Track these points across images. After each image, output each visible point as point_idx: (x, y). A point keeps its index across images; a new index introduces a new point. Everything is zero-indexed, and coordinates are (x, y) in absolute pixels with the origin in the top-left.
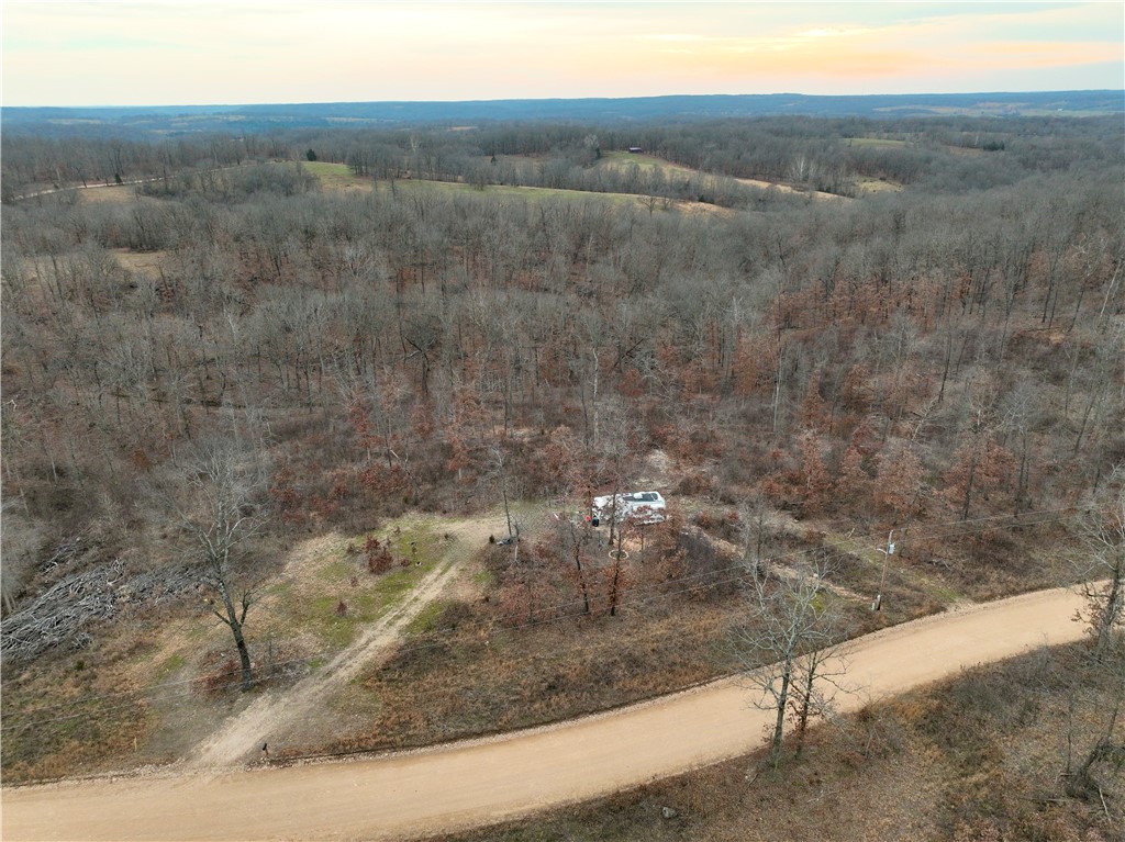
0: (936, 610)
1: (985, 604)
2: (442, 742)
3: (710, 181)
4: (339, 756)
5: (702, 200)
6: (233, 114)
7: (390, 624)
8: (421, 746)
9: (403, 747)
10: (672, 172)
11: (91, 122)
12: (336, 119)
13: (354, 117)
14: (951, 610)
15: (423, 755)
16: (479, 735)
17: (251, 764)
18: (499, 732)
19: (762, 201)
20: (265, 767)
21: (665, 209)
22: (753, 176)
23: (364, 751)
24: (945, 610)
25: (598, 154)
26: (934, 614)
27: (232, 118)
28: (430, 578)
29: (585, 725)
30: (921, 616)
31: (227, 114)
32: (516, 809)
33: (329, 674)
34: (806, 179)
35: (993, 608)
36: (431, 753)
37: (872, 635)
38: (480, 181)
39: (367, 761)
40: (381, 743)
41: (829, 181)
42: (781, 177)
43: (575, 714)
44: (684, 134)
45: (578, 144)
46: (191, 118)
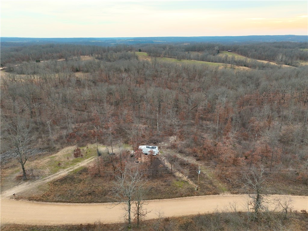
0: (215, 194)
1: (234, 195)
2: (54, 202)
3: (249, 60)
4: (30, 200)
5: (245, 66)
6: (131, 39)
7: (68, 170)
8: (49, 202)
9: (45, 201)
10: (238, 57)
11: (99, 41)
12: (156, 41)
13: (160, 40)
14: (221, 195)
15: (48, 204)
16: (64, 202)
17: (11, 198)
18: (69, 202)
19: (263, 67)
20: (13, 199)
21: (231, 68)
22: (265, 59)
23: (36, 200)
24: (218, 194)
25: (218, 52)
26: (214, 195)
27: (130, 41)
28: (86, 160)
29: (91, 205)
30: (209, 194)
31: (129, 40)
32: (57, 223)
33: (44, 180)
34: (282, 61)
35: (236, 197)
36: (50, 204)
37: (190, 197)
38: (180, 59)
39: (35, 203)
40: (40, 199)
41: (290, 62)
42: (273, 60)
43: (90, 202)
44: (245, 47)
45: (213, 49)
46: (121, 40)
